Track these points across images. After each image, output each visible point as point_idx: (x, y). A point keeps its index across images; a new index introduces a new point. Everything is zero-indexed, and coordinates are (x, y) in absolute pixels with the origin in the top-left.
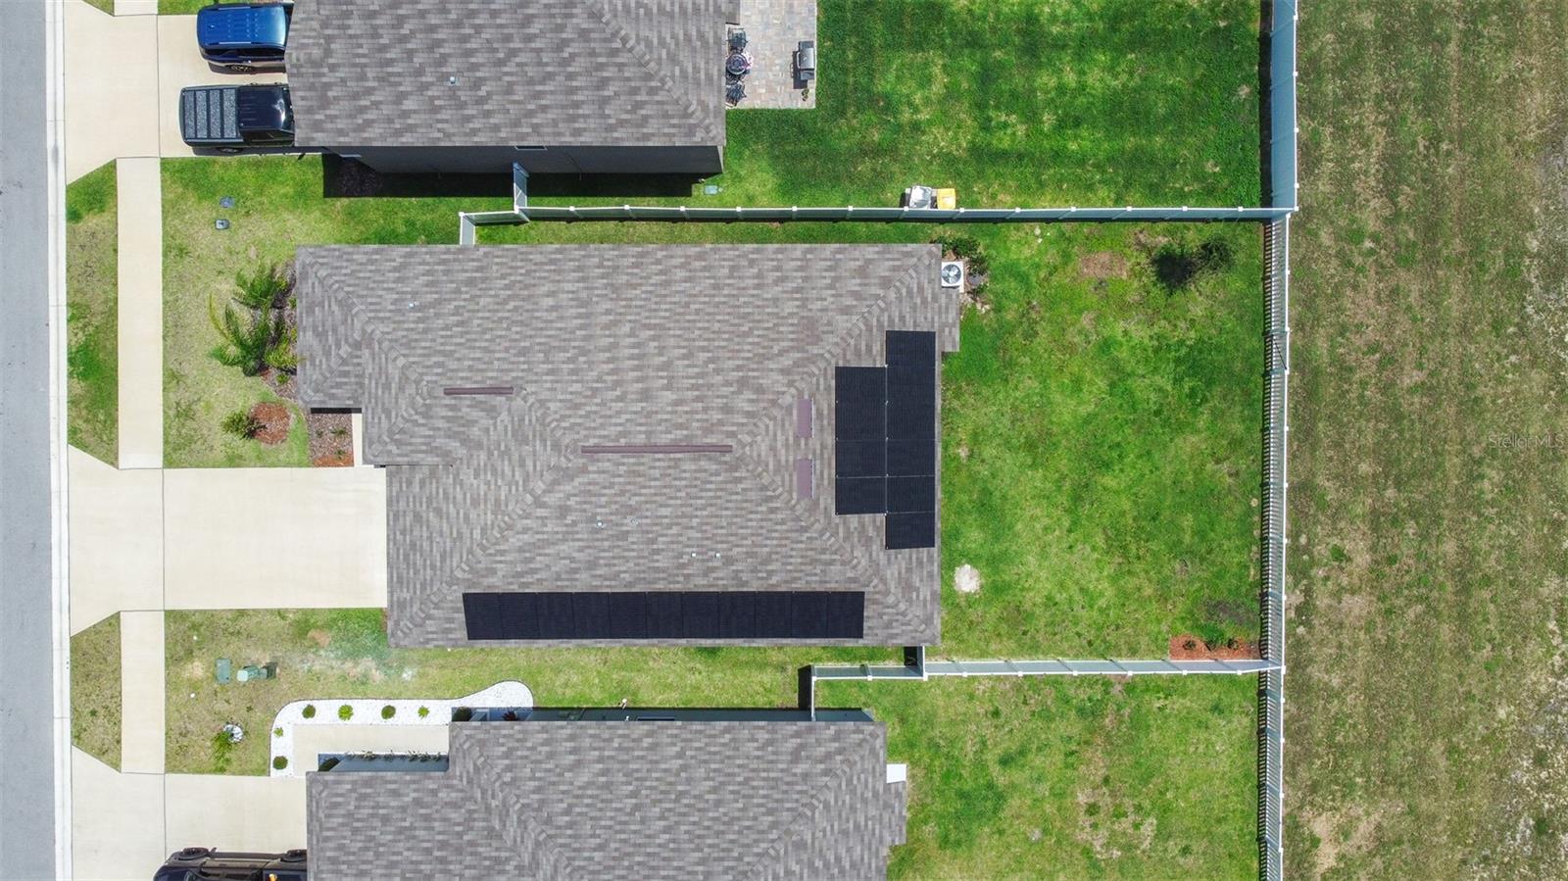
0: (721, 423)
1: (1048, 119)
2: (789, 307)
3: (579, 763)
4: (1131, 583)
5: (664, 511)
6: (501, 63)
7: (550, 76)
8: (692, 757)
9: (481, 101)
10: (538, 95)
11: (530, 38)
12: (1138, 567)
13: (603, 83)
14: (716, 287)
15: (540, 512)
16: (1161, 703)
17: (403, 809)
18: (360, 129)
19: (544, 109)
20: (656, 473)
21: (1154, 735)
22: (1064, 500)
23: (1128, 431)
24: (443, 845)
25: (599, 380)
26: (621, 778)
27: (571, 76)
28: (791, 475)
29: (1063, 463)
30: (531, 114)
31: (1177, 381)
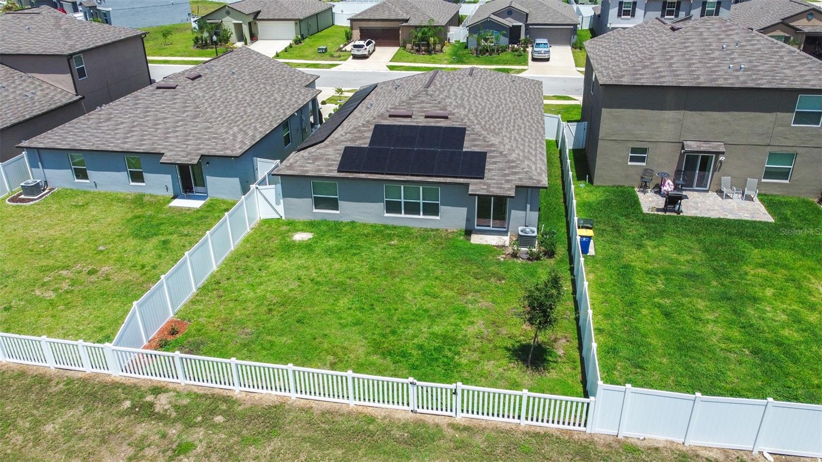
0: (441, 93)
1: (665, 301)
3: (284, 98)
4: (251, 305)
5: (398, 93)
8: (265, 114)
12: (263, 310)
20: (420, 83)
22: (340, 279)
23: (383, 315)
25: (471, 87)
26: (270, 100)
29: (369, 282)
31: (420, 347)
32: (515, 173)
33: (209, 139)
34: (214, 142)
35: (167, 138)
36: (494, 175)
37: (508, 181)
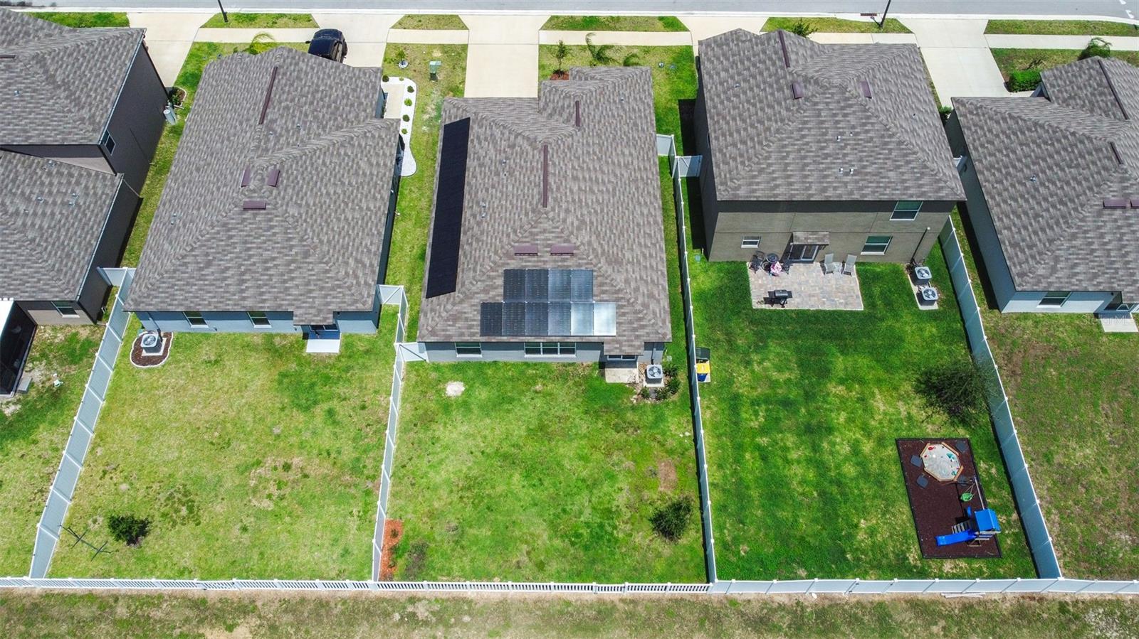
0: (560, 207)
1: (763, 441)
2: (628, 255)
3: (371, 165)
4: (443, 492)
5: (510, 188)
6: (748, 102)
7: (744, 121)
8: (366, 214)
9: (728, 99)
10: (734, 119)
11: (762, 109)
12: (455, 497)
13: (744, 143)
14: (638, 225)
15: (512, 138)
16: (355, 513)
17: (358, 98)
18: (709, 60)
19: (728, 123)
20: (532, 178)
21: (333, 508)
22: (506, 448)
23: (552, 490)
24: (337, 108)
25: (584, 162)
26: (360, 180)
27: (745, 129)
28: (528, 242)
29: (531, 448)
30: (724, 118)
31: (588, 525)
32: (643, 327)
33: (333, 289)
34: (340, 292)
35: (287, 289)
36: (624, 331)
37: (637, 337)
